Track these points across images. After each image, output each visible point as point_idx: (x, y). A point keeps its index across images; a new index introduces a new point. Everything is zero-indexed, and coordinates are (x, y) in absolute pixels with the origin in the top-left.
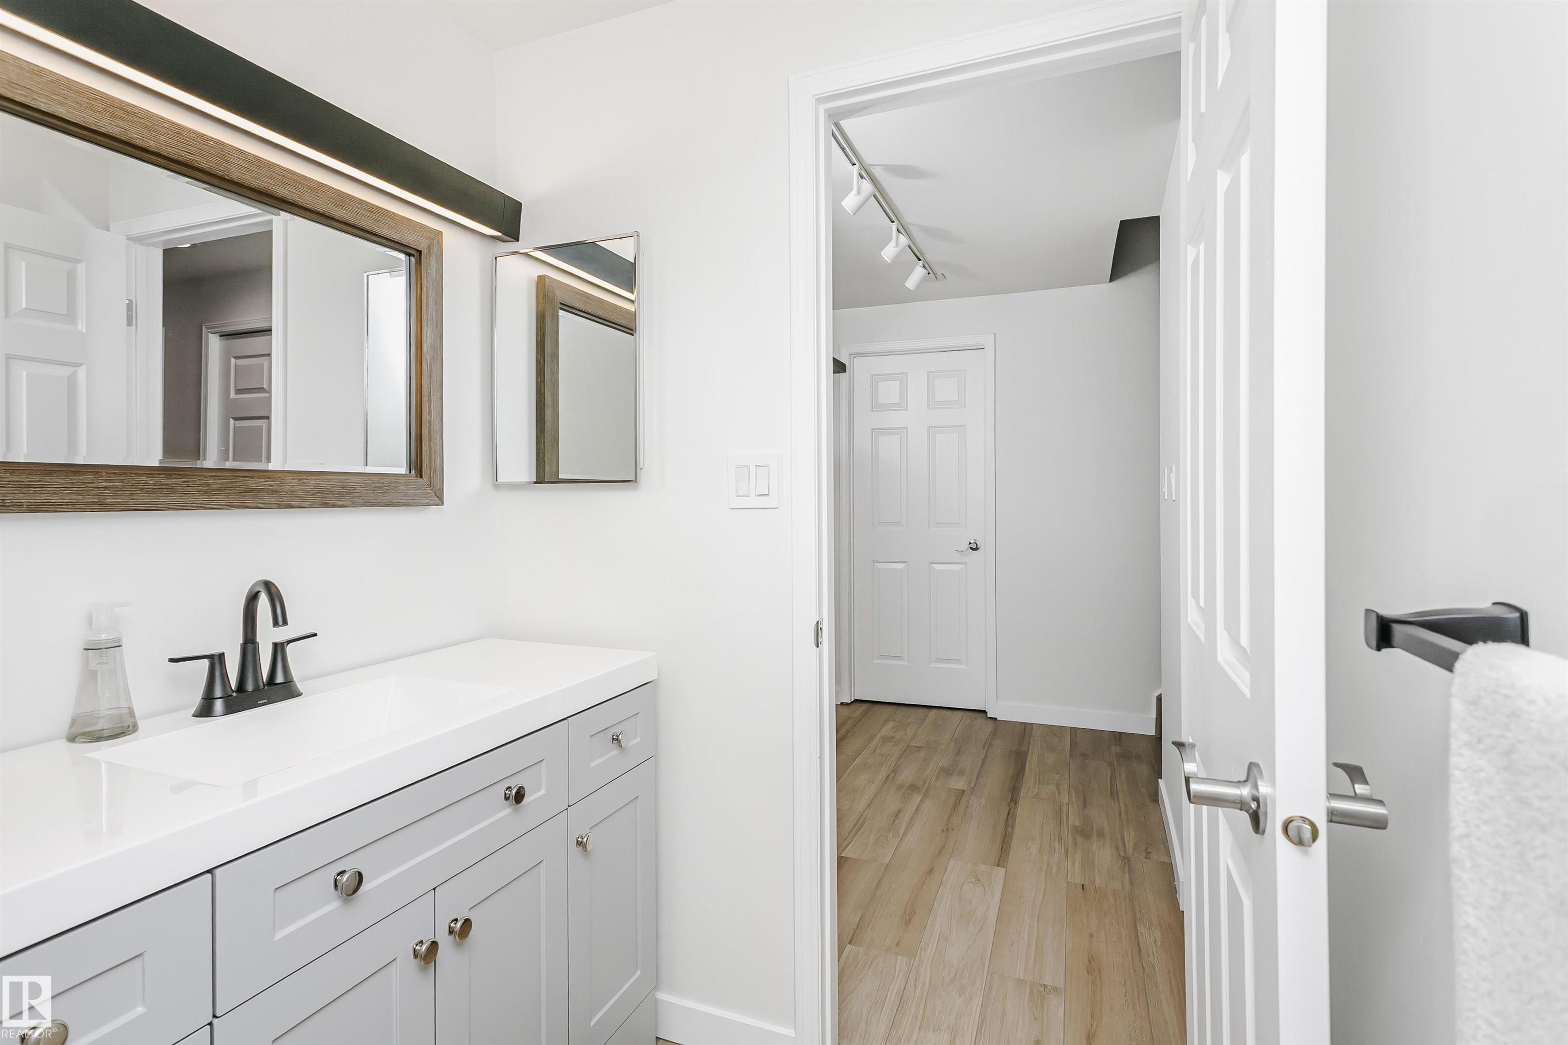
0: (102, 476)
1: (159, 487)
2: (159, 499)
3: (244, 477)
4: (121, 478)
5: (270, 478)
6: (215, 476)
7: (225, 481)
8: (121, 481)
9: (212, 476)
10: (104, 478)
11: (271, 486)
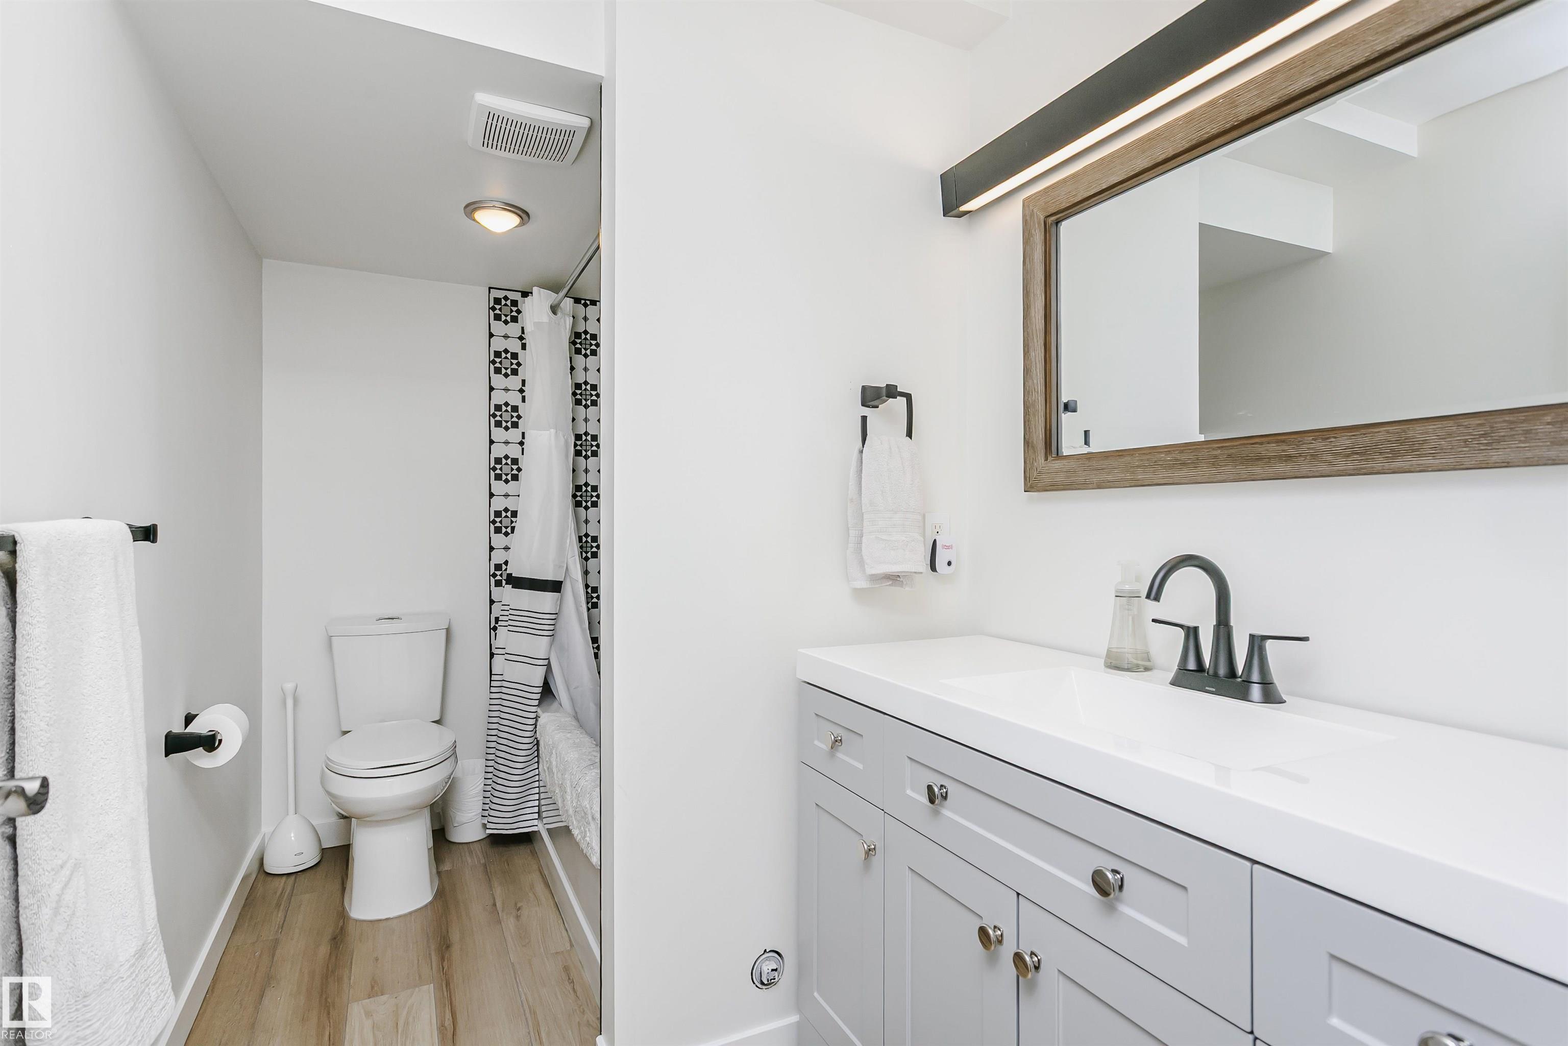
0: (1135, 457)
1: (1174, 463)
2: (1173, 473)
3: (1253, 444)
4: (1148, 457)
5: (1283, 441)
6: (1222, 447)
7: (1233, 451)
8: (1148, 460)
9: (1219, 448)
10: (1137, 458)
11: (1284, 451)
